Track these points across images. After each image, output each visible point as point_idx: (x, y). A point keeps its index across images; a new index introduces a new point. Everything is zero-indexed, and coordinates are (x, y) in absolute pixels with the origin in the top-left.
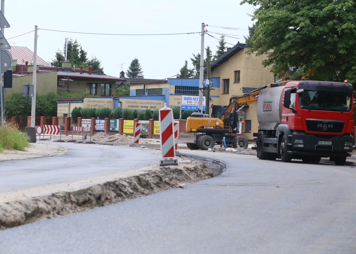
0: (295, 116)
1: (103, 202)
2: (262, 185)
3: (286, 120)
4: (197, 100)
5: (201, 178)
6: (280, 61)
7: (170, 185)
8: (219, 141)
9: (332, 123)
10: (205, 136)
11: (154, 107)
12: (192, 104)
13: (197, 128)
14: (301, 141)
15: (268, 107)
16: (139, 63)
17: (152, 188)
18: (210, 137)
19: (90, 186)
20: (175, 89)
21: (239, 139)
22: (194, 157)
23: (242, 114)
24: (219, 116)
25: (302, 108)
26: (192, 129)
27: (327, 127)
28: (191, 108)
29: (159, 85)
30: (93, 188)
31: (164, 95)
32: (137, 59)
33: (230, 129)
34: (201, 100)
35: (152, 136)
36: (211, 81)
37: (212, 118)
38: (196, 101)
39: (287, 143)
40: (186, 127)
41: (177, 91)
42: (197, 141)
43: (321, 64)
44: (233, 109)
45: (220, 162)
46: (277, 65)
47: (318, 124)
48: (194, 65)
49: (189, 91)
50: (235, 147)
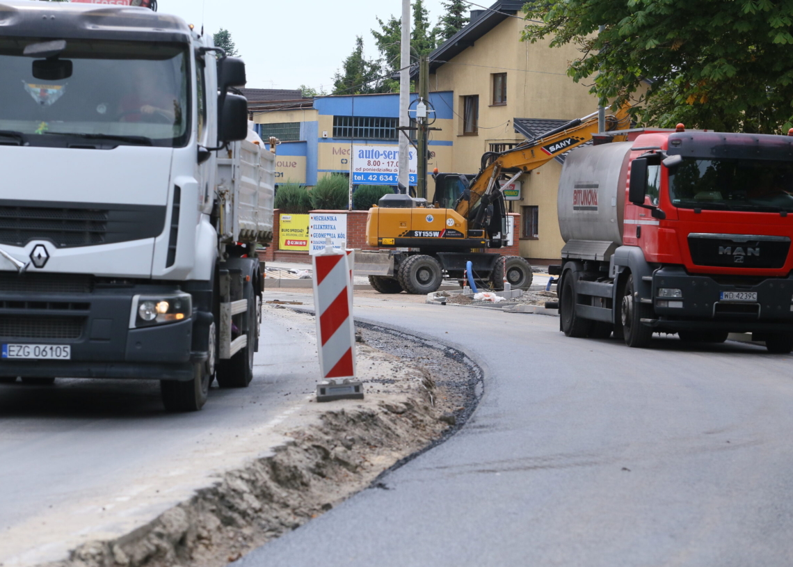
0: (660, 226)
1: (191, 550)
2: (584, 464)
3: (635, 237)
4: (394, 158)
5: (425, 430)
6: (616, 63)
7: (350, 467)
8: (455, 268)
9: (758, 243)
10: (417, 256)
11: (277, 175)
12: (380, 167)
13: (397, 237)
14: (676, 293)
15: (587, 199)
16: (233, 41)
17: (305, 485)
18: (431, 260)
19: (159, 513)
20: (335, 124)
21: (508, 262)
22: (393, 332)
23: (513, 190)
24: (454, 202)
25: (676, 205)
26: (381, 239)
27: (744, 254)
28: (378, 178)
29: (290, 113)
30: (166, 516)
31: (305, 142)
32: (226, 32)
33: (483, 237)
34: (405, 157)
35: (274, 253)
36: (430, 107)
37: (436, 207)
38: (392, 160)
39: (638, 296)
40: (367, 234)
41: (340, 129)
42: (396, 272)
43: (725, 73)
44: (491, 183)
45: (466, 356)
46: (607, 74)
47: (721, 247)
48: (380, 48)
49: (372, 130)
50: (498, 288)
